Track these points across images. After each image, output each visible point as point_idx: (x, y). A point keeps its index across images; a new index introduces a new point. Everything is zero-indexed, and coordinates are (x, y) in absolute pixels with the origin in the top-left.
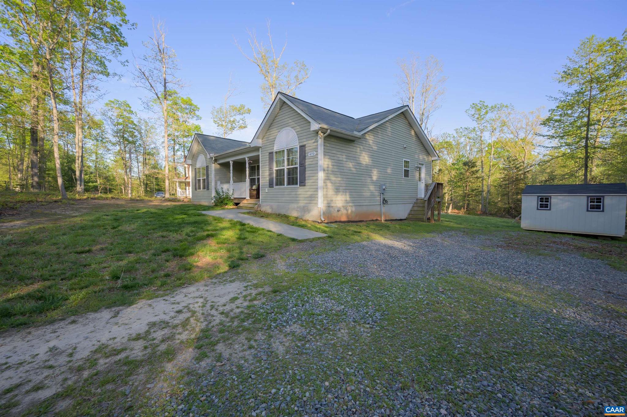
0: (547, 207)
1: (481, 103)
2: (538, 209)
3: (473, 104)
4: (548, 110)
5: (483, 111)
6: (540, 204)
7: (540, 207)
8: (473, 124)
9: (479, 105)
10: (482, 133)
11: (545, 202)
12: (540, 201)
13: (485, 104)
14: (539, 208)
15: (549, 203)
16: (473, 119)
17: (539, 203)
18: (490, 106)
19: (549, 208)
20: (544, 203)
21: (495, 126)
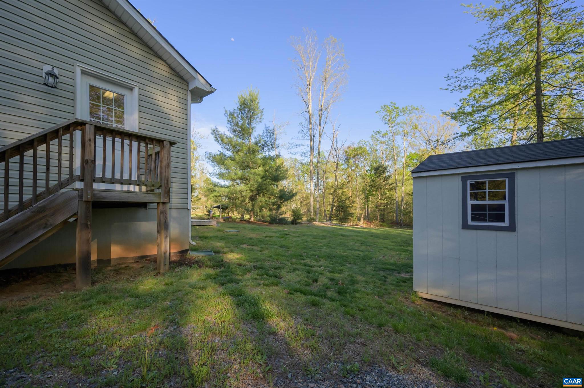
0: (501, 219)
1: (392, 105)
2: (465, 226)
3: (385, 106)
4: (459, 100)
5: (394, 113)
6: (474, 207)
7: (473, 219)
8: (384, 128)
9: (390, 106)
10: (393, 136)
11: (493, 196)
12: (474, 196)
13: (396, 106)
14: (470, 222)
15: (506, 203)
16: (385, 122)
17: (470, 202)
18: (401, 108)
19: (507, 223)
20: (487, 202)
21: (407, 130)
